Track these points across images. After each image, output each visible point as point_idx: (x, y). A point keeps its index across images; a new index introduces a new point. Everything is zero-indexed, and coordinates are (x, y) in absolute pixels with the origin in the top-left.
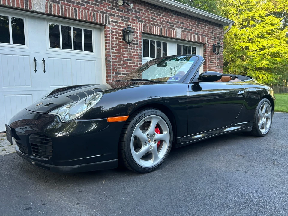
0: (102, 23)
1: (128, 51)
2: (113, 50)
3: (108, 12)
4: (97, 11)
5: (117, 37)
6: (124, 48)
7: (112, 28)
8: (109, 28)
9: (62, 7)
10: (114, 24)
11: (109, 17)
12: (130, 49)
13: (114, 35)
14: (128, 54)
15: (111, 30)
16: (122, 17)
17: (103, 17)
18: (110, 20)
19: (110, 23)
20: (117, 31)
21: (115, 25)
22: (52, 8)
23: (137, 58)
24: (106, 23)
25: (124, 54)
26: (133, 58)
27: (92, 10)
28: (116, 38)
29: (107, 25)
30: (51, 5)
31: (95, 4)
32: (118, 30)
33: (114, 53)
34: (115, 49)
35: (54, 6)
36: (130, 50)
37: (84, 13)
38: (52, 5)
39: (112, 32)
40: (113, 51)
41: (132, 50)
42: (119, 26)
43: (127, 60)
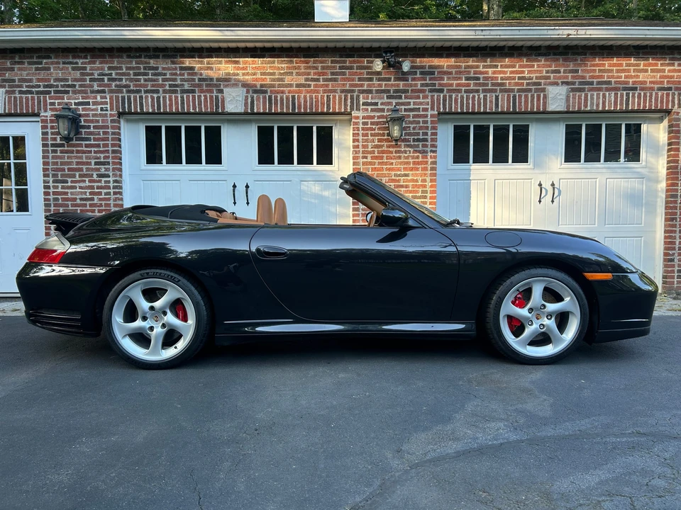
0: (343, 110)
1: (400, 158)
2: (366, 158)
3: (357, 89)
4: (335, 91)
5: (376, 131)
6: (391, 152)
7: (364, 118)
8: (358, 118)
9: (270, 97)
10: (369, 108)
11: (358, 97)
12: (405, 152)
13: (368, 129)
14: (401, 163)
15: (361, 121)
16: (389, 91)
17: (346, 100)
18: (361, 103)
19: (361, 107)
20: (376, 120)
21: (372, 110)
22: (255, 102)
23: (425, 169)
24: (352, 109)
25: (392, 164)
26: (412, 169)
27: (325, 92)
28: (372, 135)
29: (354, 113)
30: (252, 98)
31: (331, 80)
32: (379, 117)
33: (367, 165)
34: (369, 156)
35: (258, 99)
36: (406, 155)
37: (308, 99)
38: (255, 98)
39: (364, 123)
40: (365, 160)
41: (412, 154)
42: (383, 110)
43: (399, 175)
